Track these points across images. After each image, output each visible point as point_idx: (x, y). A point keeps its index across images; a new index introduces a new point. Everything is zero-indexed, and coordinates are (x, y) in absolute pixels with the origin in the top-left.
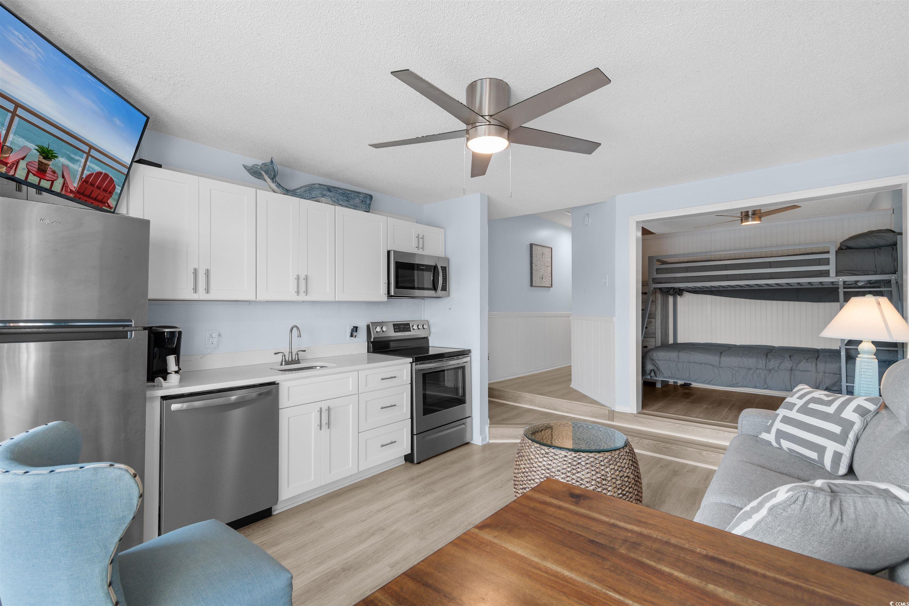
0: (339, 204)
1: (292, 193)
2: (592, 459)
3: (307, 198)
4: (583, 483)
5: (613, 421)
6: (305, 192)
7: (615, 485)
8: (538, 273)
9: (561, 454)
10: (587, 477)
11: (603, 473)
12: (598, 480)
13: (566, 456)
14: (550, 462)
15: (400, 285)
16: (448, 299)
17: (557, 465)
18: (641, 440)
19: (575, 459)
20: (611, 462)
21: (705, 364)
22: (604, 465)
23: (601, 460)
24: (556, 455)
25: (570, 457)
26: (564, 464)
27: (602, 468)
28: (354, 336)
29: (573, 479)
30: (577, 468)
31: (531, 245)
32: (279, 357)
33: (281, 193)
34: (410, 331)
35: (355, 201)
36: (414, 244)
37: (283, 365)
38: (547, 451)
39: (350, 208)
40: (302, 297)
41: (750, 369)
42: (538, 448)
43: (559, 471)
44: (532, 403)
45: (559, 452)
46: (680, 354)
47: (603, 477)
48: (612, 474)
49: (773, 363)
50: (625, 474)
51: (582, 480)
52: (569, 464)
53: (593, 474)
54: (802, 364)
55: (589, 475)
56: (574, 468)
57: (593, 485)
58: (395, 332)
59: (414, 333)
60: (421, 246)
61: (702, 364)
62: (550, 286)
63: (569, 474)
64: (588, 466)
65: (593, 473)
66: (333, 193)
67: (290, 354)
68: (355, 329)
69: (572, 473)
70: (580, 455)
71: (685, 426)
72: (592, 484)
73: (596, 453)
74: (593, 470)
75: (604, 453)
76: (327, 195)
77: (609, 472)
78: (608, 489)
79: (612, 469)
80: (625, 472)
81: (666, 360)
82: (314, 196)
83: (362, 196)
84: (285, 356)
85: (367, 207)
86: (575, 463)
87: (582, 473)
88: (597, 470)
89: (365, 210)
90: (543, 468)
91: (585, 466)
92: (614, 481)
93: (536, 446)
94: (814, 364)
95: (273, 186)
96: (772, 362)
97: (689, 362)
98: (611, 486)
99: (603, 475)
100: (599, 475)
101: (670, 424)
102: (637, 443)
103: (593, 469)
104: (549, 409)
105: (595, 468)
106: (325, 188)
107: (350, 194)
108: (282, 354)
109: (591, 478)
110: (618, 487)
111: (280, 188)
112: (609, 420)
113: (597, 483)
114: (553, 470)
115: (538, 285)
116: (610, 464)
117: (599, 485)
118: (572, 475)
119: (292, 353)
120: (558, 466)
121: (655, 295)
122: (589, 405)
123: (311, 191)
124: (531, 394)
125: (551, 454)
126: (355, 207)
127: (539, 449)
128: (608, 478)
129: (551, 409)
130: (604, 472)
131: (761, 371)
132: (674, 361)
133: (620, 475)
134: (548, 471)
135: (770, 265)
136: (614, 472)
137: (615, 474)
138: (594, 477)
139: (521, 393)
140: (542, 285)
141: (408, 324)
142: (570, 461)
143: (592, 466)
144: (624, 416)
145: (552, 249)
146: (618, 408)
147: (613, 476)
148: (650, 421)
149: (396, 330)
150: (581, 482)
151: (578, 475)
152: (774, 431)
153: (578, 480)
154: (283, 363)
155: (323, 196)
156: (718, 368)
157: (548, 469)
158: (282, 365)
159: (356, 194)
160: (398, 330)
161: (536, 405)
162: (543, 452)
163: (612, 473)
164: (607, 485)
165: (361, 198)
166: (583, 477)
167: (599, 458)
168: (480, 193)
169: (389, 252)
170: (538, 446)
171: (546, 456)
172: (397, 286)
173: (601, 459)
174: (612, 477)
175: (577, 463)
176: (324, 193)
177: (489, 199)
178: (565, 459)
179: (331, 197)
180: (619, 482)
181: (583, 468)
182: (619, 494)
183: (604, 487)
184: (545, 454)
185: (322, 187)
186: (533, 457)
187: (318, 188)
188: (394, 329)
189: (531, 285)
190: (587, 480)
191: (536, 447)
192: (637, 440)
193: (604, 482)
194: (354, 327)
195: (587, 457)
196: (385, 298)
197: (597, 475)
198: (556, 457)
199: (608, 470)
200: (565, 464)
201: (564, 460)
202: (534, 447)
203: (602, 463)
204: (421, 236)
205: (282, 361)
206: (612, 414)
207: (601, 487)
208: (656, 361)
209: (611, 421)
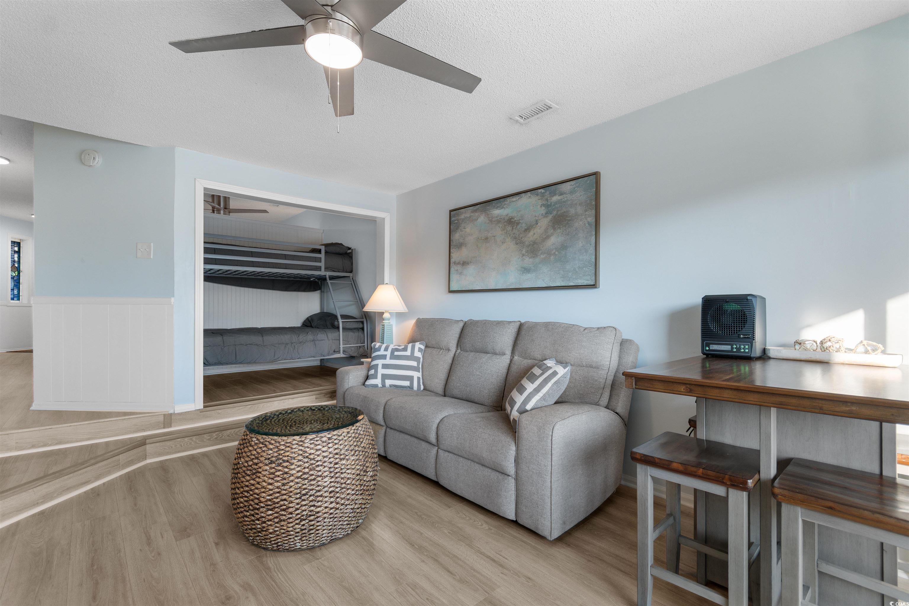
5: (171, 427)
13: (348, 433)
14: (336, 446)
18: (221, 433)
21: (250, 344)
24: (339, 436)
38: (330, 436)
42: (316, 439)
45: (340, 431)
81: (210, 346)
90: (331, 456)
93: (311, 438)
97: (235, 345)
101: (241, 407)
102: (216, 438)
112: (164, 428)
114: (343, 452)
120: (346, 445)
125: (335, 437)
127: (318, 439)
132: (219, 346)
134: (337, 456)
144: (185, 416)
146: (179, 409)
148: (220, 411)
152: (379, 376)
157: (337, 454)
162: (324, 439)
170: (315, 437)
171: (330, 441)
178: (349, 435)
184: (329, 440)
186: (312, 451)
191: (311, 440)
192: (216, 435)
198: (340, 438)
200: (351, 440)
202: (309, 440)
206: (169, 419)
209: (168, 427)
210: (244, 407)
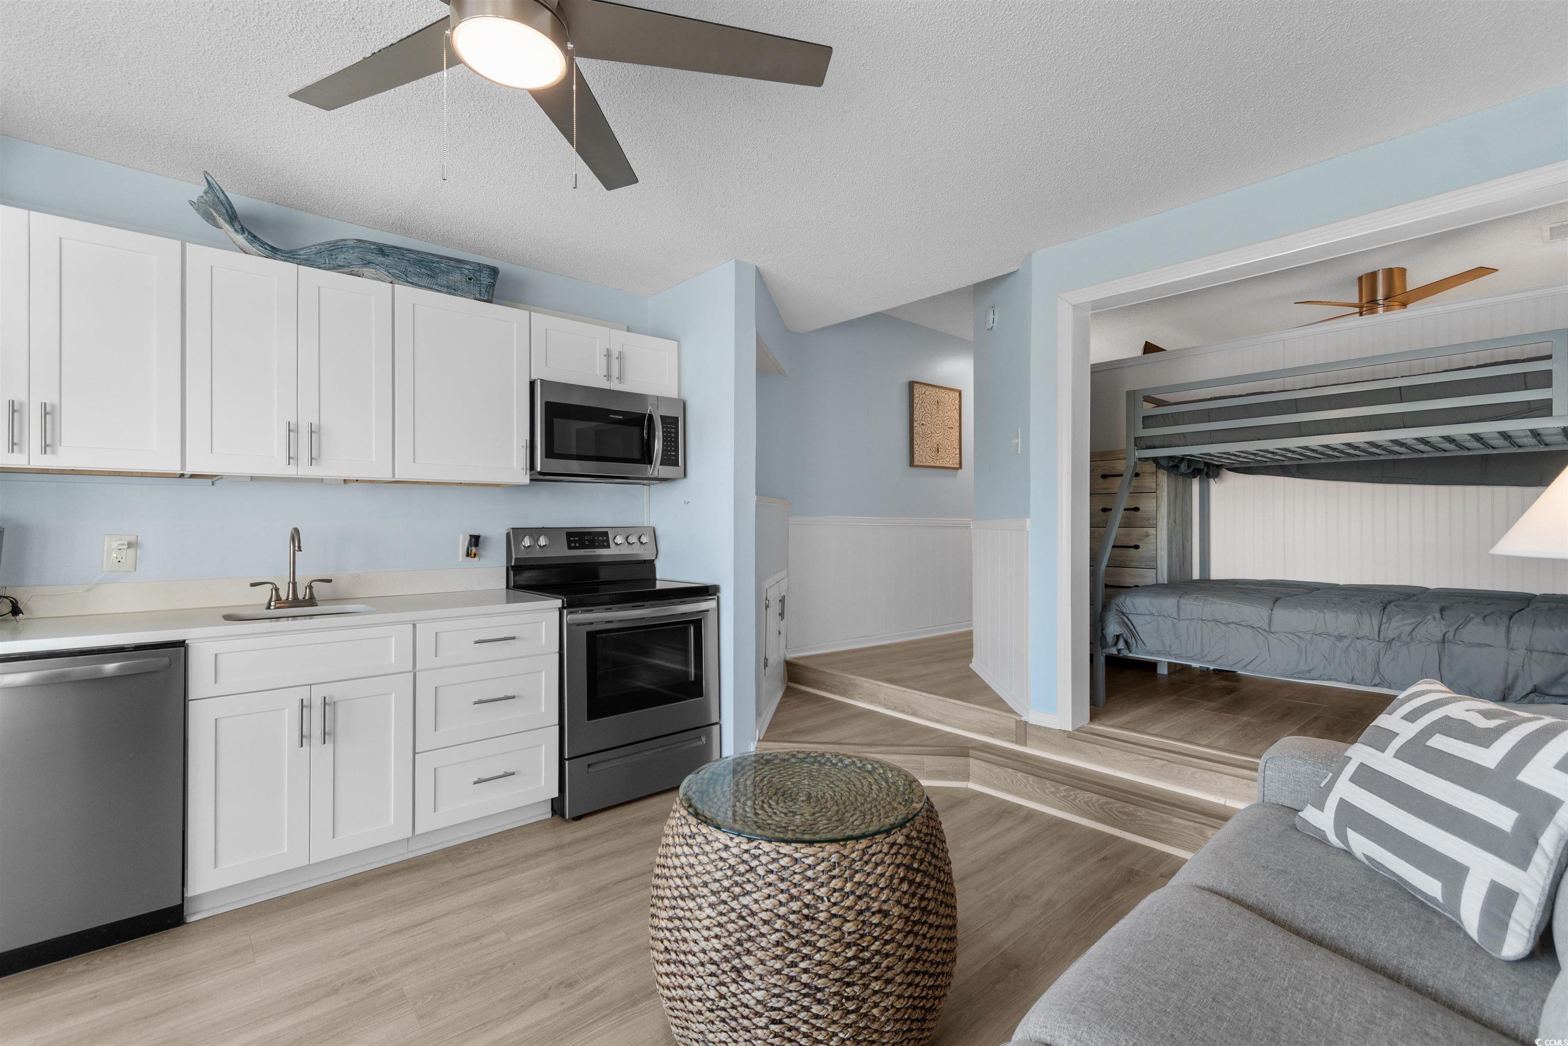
0: (409, 282)
1: (286, 255)
2: (784, 862)
3: (323, 266)
4: (754, 923)
5: (1026, 745)
6: (318, 255)
7: (838, 933)
8: (928, 439)
9: (717, 840)
10: (764, 906)
11: (808, 899)
12: (792, 917)
13: (727, 848)
15: (557, 450)
16: (685, 481)
17: (704, 869)
19: (746, 857)
20: (836, 872)
21: (1236, 623)
22: (815, 880)
23: (810, 866)
25: (735, 851)
26: (719, 867)
27: (808, 886)
28: (473, 555)
29: (733, 910)
30: (744, 882)
31: (912, 385)
32: (265, 593)
33: (260, 255)
34: (608, 547)
35: (451, 278)
36: (600, 368)
37: (272, 607)
39: (439, 291)
40: (305, 470)
41: (1340, 638)
43: (705, 884)
44: (873, 699)
46: (1183, 601)
47: (805, 911)
48: (835, 904)
49: (1398, 625)
50: (876, 904)
51: (753, 914)
52: (729, 868)
53: (783, 900)
54: (1470, 627)
55: (769, 904)
56: (740, 882)
57: (777, 931)
58: (570, 548)
59: (617, 549)
60: (615, 373)
61: (1229, 623)
62: (957, 466)
63: (724, 896)
64: (772, 878)
65: (783, 897)
66: (391, 259)
67: (291, 585)
68: (475, 540)
69: (732, 893)
70: (759, 848)
71: (1175, 765)
72: (777, 926)
73: (799, 845)
74: (782, 891)
75: (824, 845)
76: (375, 261)
77: (825, 899)
78: (819, 944)
79: (835, 890)
80: (874, 899)
81: (1152, 614)
82: (341, 264)
83: (468, 267)
84: (277, 590)
85: (484, 290)
86: (742, 868)
87: (755, 896)
88: (794, 891)
89: (478, 296)
91: (763, 879)
92: (835, 922)
94: (1502, 630)
95: (240, 239)
96: (1395, 623)
97: (1203, 620)
98: (826, 936)
99: (807, 906)
100: (795, 906)
101: (1142, 757)
102: (1064, 797)
103: (783, 886)
104: (903, 712)
105: (789, 883)
106: (372, 247)
107: (438, 262)
108: (271, 586)
109: (775, 911)
110: (848, 939)
111: (255, 245)
112: (1016, 742)
113: (790, 927)
115: (927, 464)
116: (834, 877)
117: (794, 932)
118: (730, 899)
119: (294, 584)
121: (1155, 477)
122: (978, 707)
123: (334, 252)
124: (871, 681)
126: (452, 290)
128: (820, 914)
129: (907, 713)
130: (810, 897)
131: (1366, 642)
132: (1169, 616)
133: (857, 907)
135: (1401, 394)
136: (839, 899)
137: (843, 904)
138: (782, 911)
139: (856, 677)
140: (938, 464)
141: (606, 534)
142: (732, 861)
143: (783, 880)
144: (1045, 735)
145: (960, 393)
146: (1034, 717)
147: (834, 910)
148: (1101, 749)
149: (573, 545)
150: (749, 919)
151: (745, 900)
152: (1332, 803)
153: (744, 914)
154: (273, 603)
155: (368, 264)
156: (1265, 634)
158: (269, 607)
159: (452, 263)
160: (577, 545)
161: (880, 704)
162: (688, 830)
163: (833, 900)
164: (815, 934)
165: (466, 272)
166: (755, 907)
167: (806, 857)
168: (734, 260)
169: (532, 384)
171: (691, 841)
172: (550, 453)
173: (810, 861)
174: (833, 912)
175: (748, 868)
176: (370, 257)
177: (760, 275)
179: (387, 268)
180: (848, 927)
181: (760, 883)
182: (849, 959)
183: (807, 937)
184: (691, 838)
185: (362, 245)
187: (353, 248)
188: (569, 542)
189: (912, 464)
190: (765, 916)
193: (807, 925)
194: (471, 536)
195: (774, 855)
196: (526, 480)
197: (791, 904)
198: (708, 848)
199: (822, 892)
200: (722, 869)
201: (721, 858)
203: (809, 873)
204: (615, 354)
205: (270, 601)
206: (1023, 731)
207: (797, 937)
208: (1130, 617)
209: (1021, 745)
210: (1148, 758)
